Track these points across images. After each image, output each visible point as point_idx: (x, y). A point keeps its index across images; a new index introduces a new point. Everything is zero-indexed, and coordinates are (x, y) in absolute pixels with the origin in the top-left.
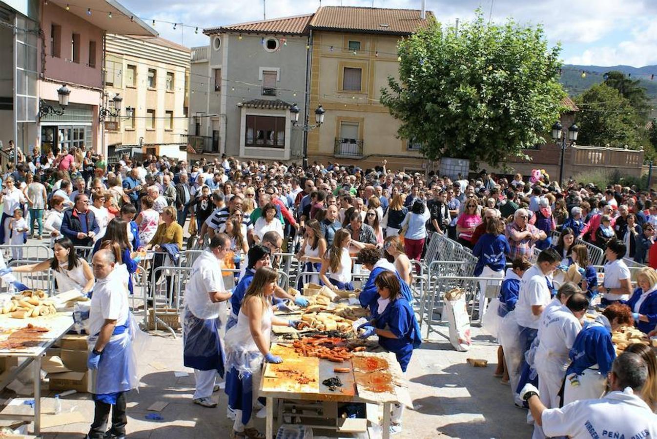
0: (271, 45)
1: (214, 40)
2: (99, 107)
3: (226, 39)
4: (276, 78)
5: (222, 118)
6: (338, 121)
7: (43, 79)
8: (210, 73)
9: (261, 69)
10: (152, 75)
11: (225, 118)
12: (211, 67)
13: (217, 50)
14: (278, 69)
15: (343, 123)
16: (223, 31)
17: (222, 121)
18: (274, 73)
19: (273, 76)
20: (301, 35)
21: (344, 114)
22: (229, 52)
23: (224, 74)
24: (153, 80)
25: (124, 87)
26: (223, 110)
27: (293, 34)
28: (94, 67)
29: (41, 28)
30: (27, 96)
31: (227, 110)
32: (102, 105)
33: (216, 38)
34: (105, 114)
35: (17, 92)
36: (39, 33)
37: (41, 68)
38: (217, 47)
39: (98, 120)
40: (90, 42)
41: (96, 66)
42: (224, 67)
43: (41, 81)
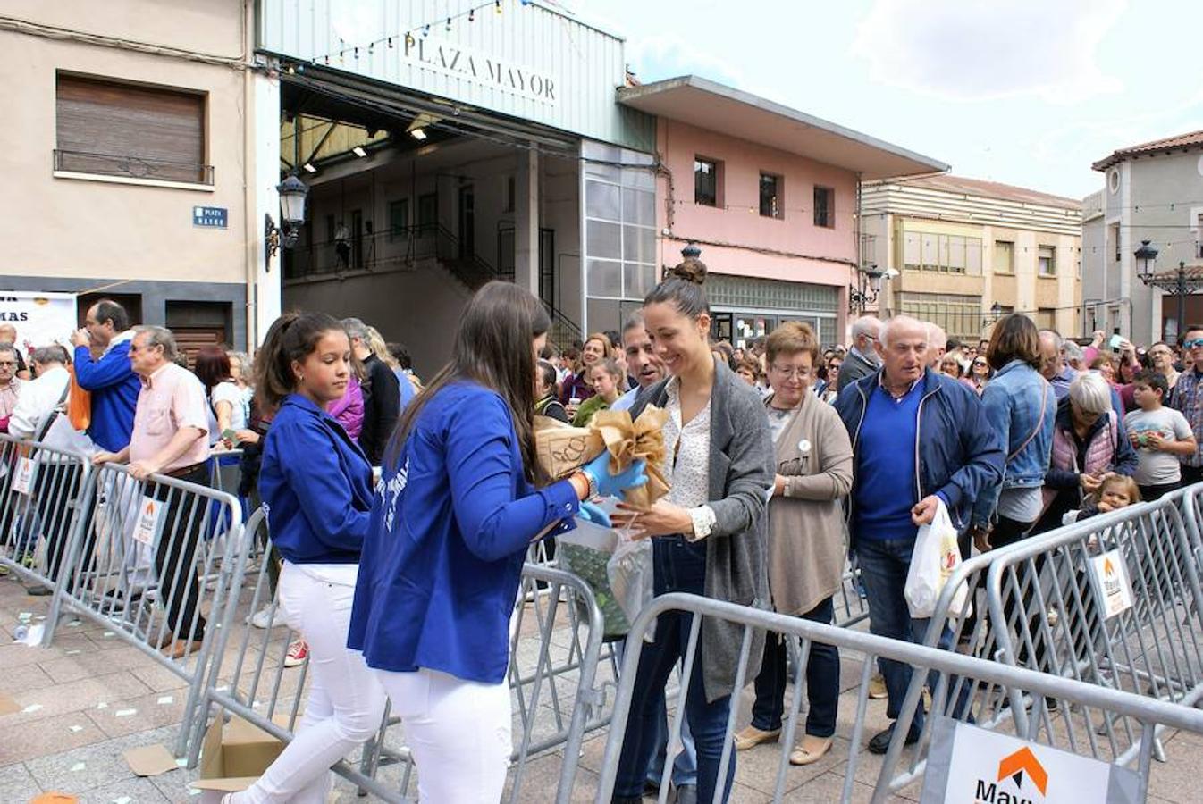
1: (1111, 177)
2: (847, 289)
3: (1126, 171)
5: (1122, 306)
7: (671, 237)
8: (1107, 235)
9: (1194, 212)
10: (1048, 254)
11: (1128, 305)
12: (1108, 222)
13: (1113, 191)
16: (1119, 158)
17: (1124, 311)
22: (1133, 191)
23: (1125, 233)
24: (1049, 262)
25: (988, 275)
26: (1126, 294)
28: (832, 227)
29: (663, 163)
30: (622, 261)
31: (1131, 290)
32: (855, 285)
33: (1112, 173)
34: (857, 298)
35: (588, 254)
36: (657, 169)
37: (665, 223)
38: (1114, 188)
39: (848, 310)
40: (815, 189)
41: (836, 225)
42: (1126, 218)
43: (666, 241)
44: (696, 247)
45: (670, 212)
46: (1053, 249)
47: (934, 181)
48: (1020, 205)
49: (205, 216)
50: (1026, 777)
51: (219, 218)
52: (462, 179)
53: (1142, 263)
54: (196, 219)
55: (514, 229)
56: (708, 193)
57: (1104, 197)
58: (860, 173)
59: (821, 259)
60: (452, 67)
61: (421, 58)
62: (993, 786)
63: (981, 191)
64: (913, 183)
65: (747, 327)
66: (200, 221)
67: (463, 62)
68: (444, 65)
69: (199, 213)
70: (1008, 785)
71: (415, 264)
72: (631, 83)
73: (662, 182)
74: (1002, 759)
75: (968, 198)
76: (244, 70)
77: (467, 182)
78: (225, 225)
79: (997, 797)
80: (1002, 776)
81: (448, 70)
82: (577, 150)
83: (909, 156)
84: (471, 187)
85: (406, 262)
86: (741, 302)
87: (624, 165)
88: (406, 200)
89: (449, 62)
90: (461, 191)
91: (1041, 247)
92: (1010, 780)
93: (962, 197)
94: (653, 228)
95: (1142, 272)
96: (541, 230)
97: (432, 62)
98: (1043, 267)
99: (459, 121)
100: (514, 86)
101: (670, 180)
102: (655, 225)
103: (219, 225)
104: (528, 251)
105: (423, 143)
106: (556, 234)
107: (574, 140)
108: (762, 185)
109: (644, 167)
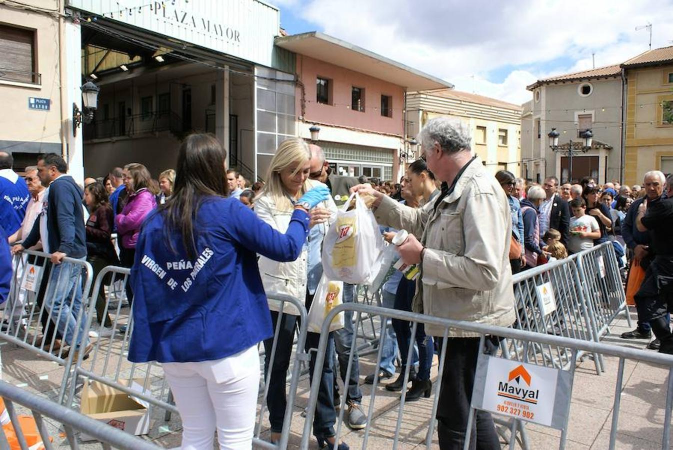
0: (586, 90)
1: (536, 94)
2: (399, 151)
3: (543, 90)
4: (591, 121)
5: (541, 162)
6: (657, 157)
7: (303, 121)
8: (534, 124)
9: (576, 114)
10: (503, 134)
11: (544, 162)
12: (534, 117)
13: (537, 102)
14: (592, 112)
15: (663, 158)
16: (540, 84)
17: (542, 165)
18: (590, 116)
19: (589, 119)
20: (615, 76)
21: (664, 149)
22: (547, 102)
23: (543, 124)
24: (504, 139)
26: (543, 155)
27: (606, 77)
28: (391, 117)
29: (299, 79)
30: (277, 134)
31: (546, 154)
32: (403, 149)
33: (536, 92)
34: (404, 156)
35: (258, 130)
36: (297, 83)
37: (301, 112)
38: (538, 99)
39: (399, 162)
40: (382, 96)
41: (393, 116)
42: (542, 116)
43: (301, 123)
44: (317, 127)
45: (303, 107)
46: (506, 131)
47: (445, 93)
48: (489, 107)
49: (36, 103)
50: (521, 379)
51: (45, 105)
52: (184, 85)
53: (551, 140)
54: (30, 105)
55: (215, 114)
56: (324, 97)
57: (533, 104)
58: (406, 87)
59: (385, 134)
60: (182, 22)
61: (164, 16)
62: (506, 384)
63: (469, 99)
64: (435, 94)
65: (345, 171)
66: (33, 106)
67: (188, 19)
68: (178, 20)
69: (32, 101)
70: (513, 383)
71: (157, 133)
72: (283, 35)
73: (299, 90)
74: (510, 371)
75: (462, 103)
76: (59, 18)
77: (187, 87)
78: (49, 109)
79: (508, 389)
80: (510, 380)
81: (179, 23)
82: (252, 71)
83: (432, 79)
84: (190, 90)
85: (153, 131)
86: (341, 157)
87: (278, 80)
88: (152, 97)
89: (180, 19)
90: (184, 92)
91: (500, 130)
92: (514, 380)
93: (459, 102)
94: (293, 115)
95: (551, 144)
96: (230, 115)
97: (171, 18)
98: (501, 141)
99: (185, 52)
100: (217, 33)
101: (303, 89)
102: (295, 114)
103: (45, 109)
104: (223, 127)
105: (162, 64)
106: (238, 118)
107: (251, 65)
108: (353, 92)
109: (289, 81)
